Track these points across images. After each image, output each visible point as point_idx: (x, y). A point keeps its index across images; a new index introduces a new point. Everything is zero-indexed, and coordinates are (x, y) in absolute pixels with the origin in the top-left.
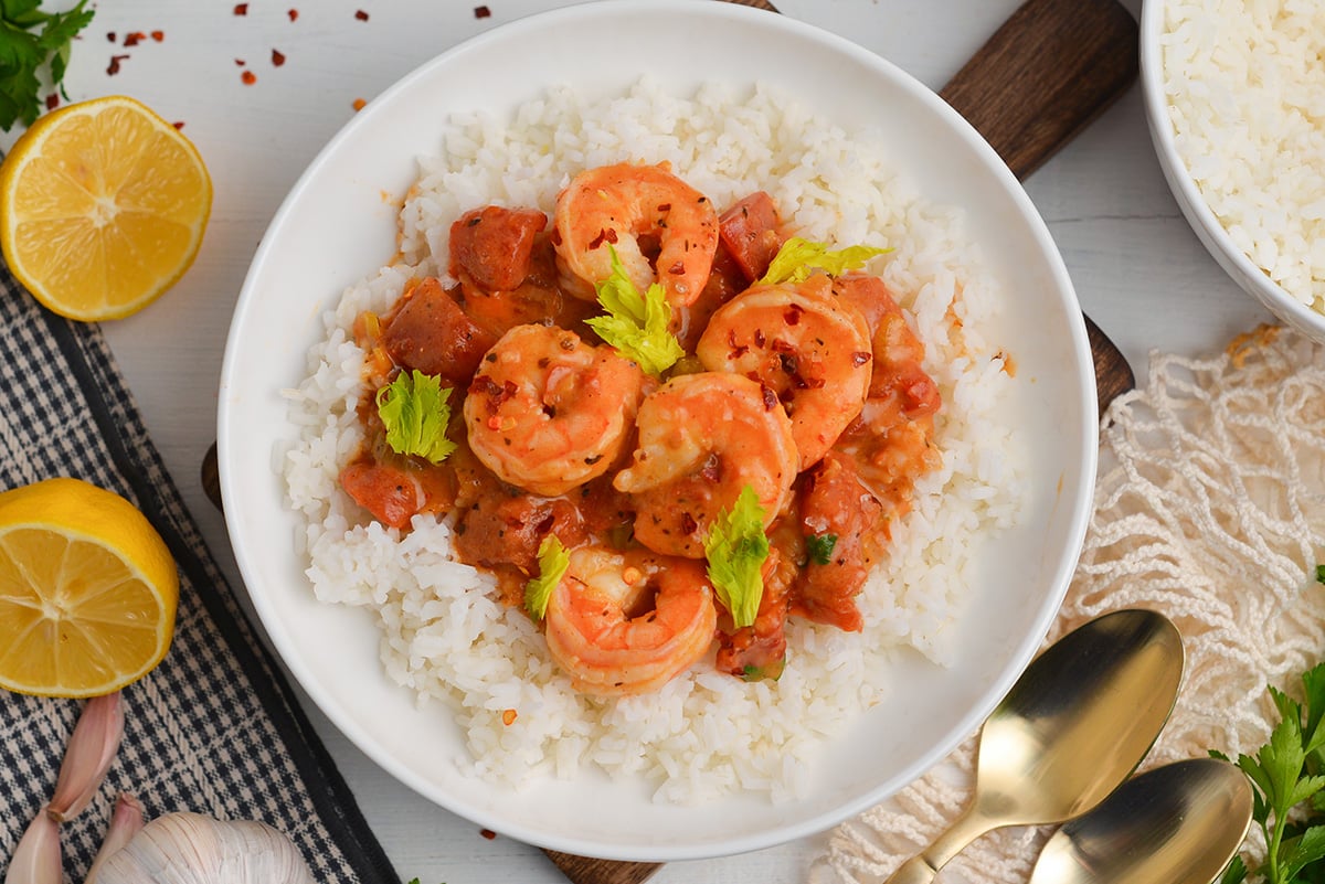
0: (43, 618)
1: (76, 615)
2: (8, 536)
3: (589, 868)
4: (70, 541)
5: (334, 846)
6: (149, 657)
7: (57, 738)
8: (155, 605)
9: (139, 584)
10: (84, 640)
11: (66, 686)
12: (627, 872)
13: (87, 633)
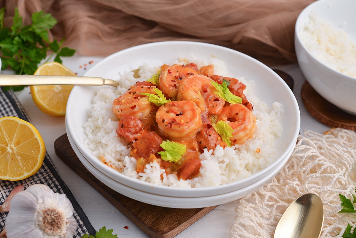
0: (7, 151)
1: (17, 151)
2: (2, 122)
3: (156, 227)
4: (19, 124)
5: (81, 221)
6: (35, 167)
7: (4, 198)
8: (39, 147)
9: (36, 139)
10: (17, 160)
11: (9, 176)
12: (168, 228)
13: (19, 158)
